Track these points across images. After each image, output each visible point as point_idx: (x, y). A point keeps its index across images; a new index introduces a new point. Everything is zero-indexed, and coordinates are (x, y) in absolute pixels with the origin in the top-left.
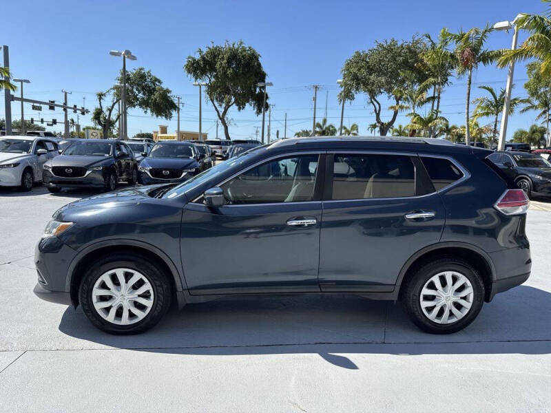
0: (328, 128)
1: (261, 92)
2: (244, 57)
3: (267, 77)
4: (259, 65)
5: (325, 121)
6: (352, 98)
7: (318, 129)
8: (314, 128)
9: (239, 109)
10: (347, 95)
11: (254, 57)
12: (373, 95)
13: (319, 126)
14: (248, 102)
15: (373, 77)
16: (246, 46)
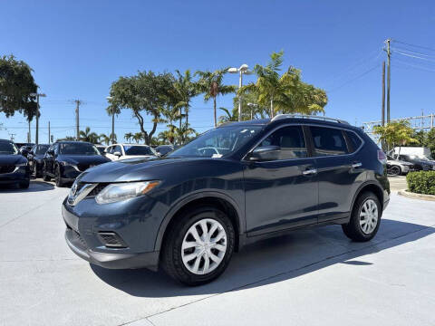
0: (91, 135)
1: (32, 102)
2: (17, 69)
3: (38, 89)
4: (32, 78)
5: (88, 130)
6: (118, 112)
7: (81, 136)
8: (78, 135)
9: (8, 116)
10: (114, 110)
11: (26, 70)
12: (136, 110)
13: (83, 133)
14: (17, 109)
15: (137, 97)
16: (18, 59)
